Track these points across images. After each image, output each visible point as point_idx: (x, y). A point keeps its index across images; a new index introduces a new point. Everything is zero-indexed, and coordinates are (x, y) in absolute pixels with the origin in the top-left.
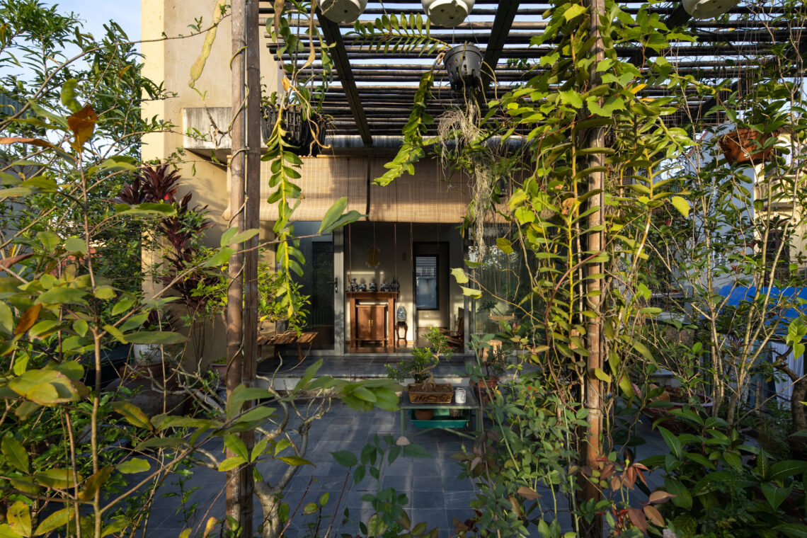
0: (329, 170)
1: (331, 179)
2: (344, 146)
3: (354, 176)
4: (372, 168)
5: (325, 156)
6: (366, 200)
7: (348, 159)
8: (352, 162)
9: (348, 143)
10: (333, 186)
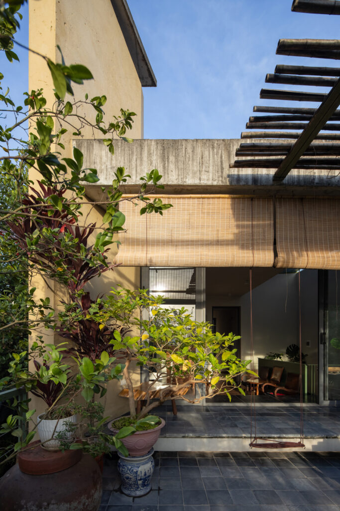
0: (231, 212)
1: (233, 223)
2: (250, 183)
3: (258, 220)
4: (278, 210)
5: (227, 196)
6: (272, 247)
7: (252, 199)
8: (256, 203)
9: (255, 179)
10: (236, 231)
